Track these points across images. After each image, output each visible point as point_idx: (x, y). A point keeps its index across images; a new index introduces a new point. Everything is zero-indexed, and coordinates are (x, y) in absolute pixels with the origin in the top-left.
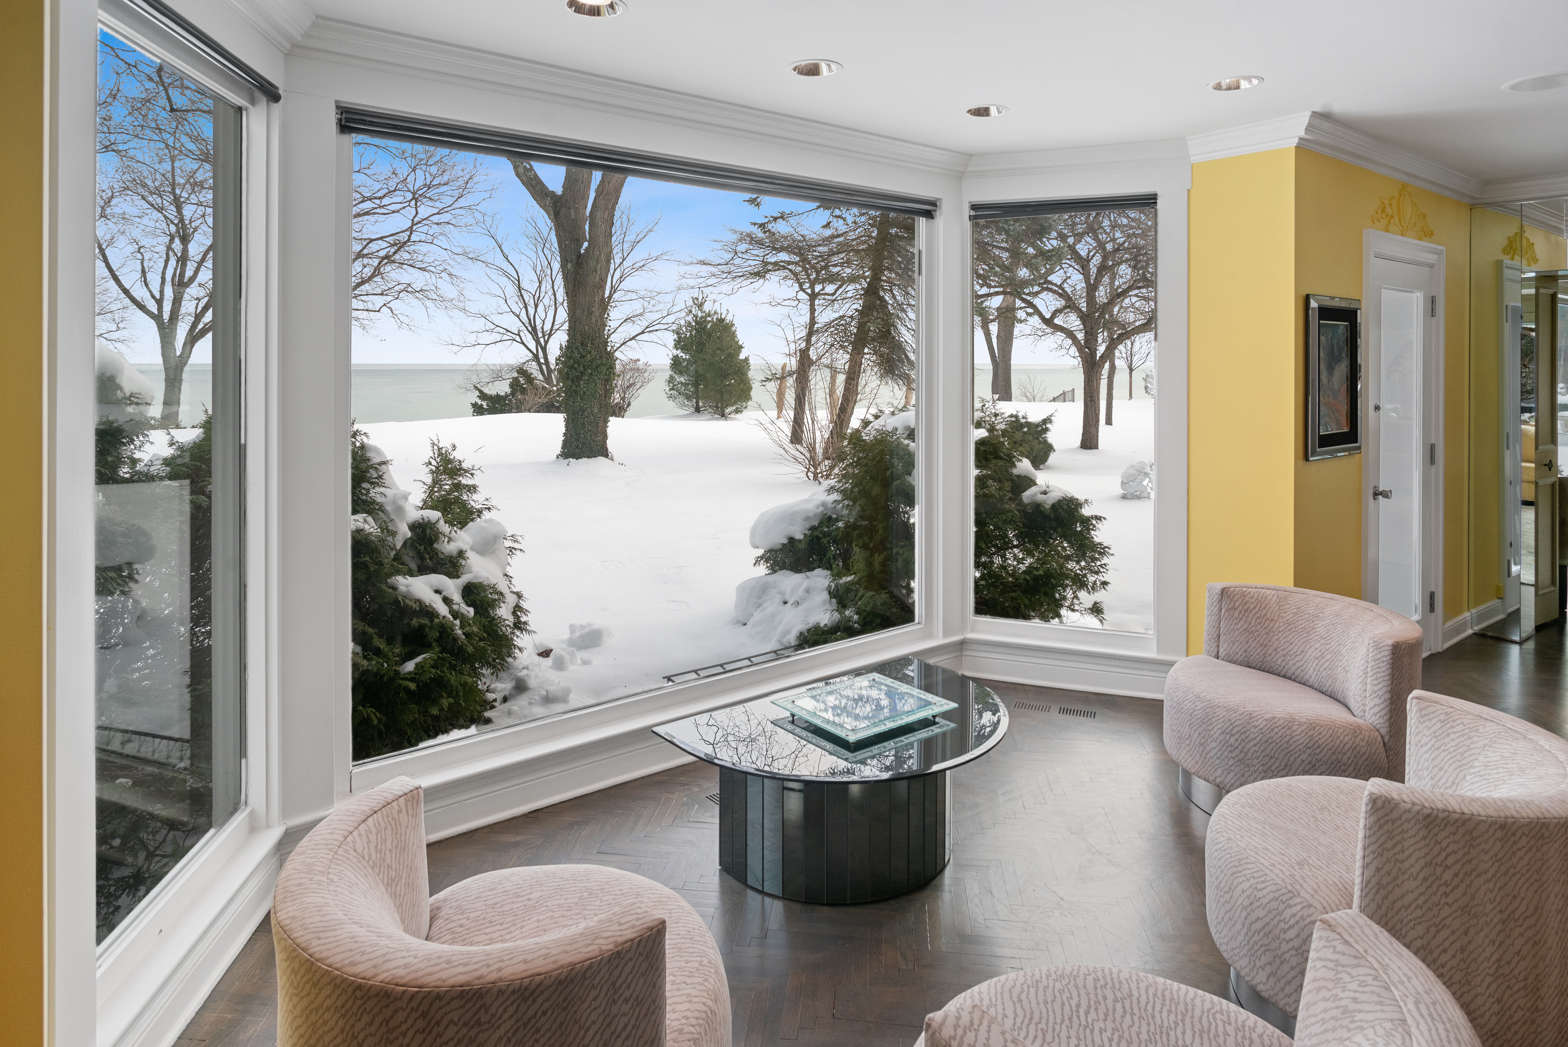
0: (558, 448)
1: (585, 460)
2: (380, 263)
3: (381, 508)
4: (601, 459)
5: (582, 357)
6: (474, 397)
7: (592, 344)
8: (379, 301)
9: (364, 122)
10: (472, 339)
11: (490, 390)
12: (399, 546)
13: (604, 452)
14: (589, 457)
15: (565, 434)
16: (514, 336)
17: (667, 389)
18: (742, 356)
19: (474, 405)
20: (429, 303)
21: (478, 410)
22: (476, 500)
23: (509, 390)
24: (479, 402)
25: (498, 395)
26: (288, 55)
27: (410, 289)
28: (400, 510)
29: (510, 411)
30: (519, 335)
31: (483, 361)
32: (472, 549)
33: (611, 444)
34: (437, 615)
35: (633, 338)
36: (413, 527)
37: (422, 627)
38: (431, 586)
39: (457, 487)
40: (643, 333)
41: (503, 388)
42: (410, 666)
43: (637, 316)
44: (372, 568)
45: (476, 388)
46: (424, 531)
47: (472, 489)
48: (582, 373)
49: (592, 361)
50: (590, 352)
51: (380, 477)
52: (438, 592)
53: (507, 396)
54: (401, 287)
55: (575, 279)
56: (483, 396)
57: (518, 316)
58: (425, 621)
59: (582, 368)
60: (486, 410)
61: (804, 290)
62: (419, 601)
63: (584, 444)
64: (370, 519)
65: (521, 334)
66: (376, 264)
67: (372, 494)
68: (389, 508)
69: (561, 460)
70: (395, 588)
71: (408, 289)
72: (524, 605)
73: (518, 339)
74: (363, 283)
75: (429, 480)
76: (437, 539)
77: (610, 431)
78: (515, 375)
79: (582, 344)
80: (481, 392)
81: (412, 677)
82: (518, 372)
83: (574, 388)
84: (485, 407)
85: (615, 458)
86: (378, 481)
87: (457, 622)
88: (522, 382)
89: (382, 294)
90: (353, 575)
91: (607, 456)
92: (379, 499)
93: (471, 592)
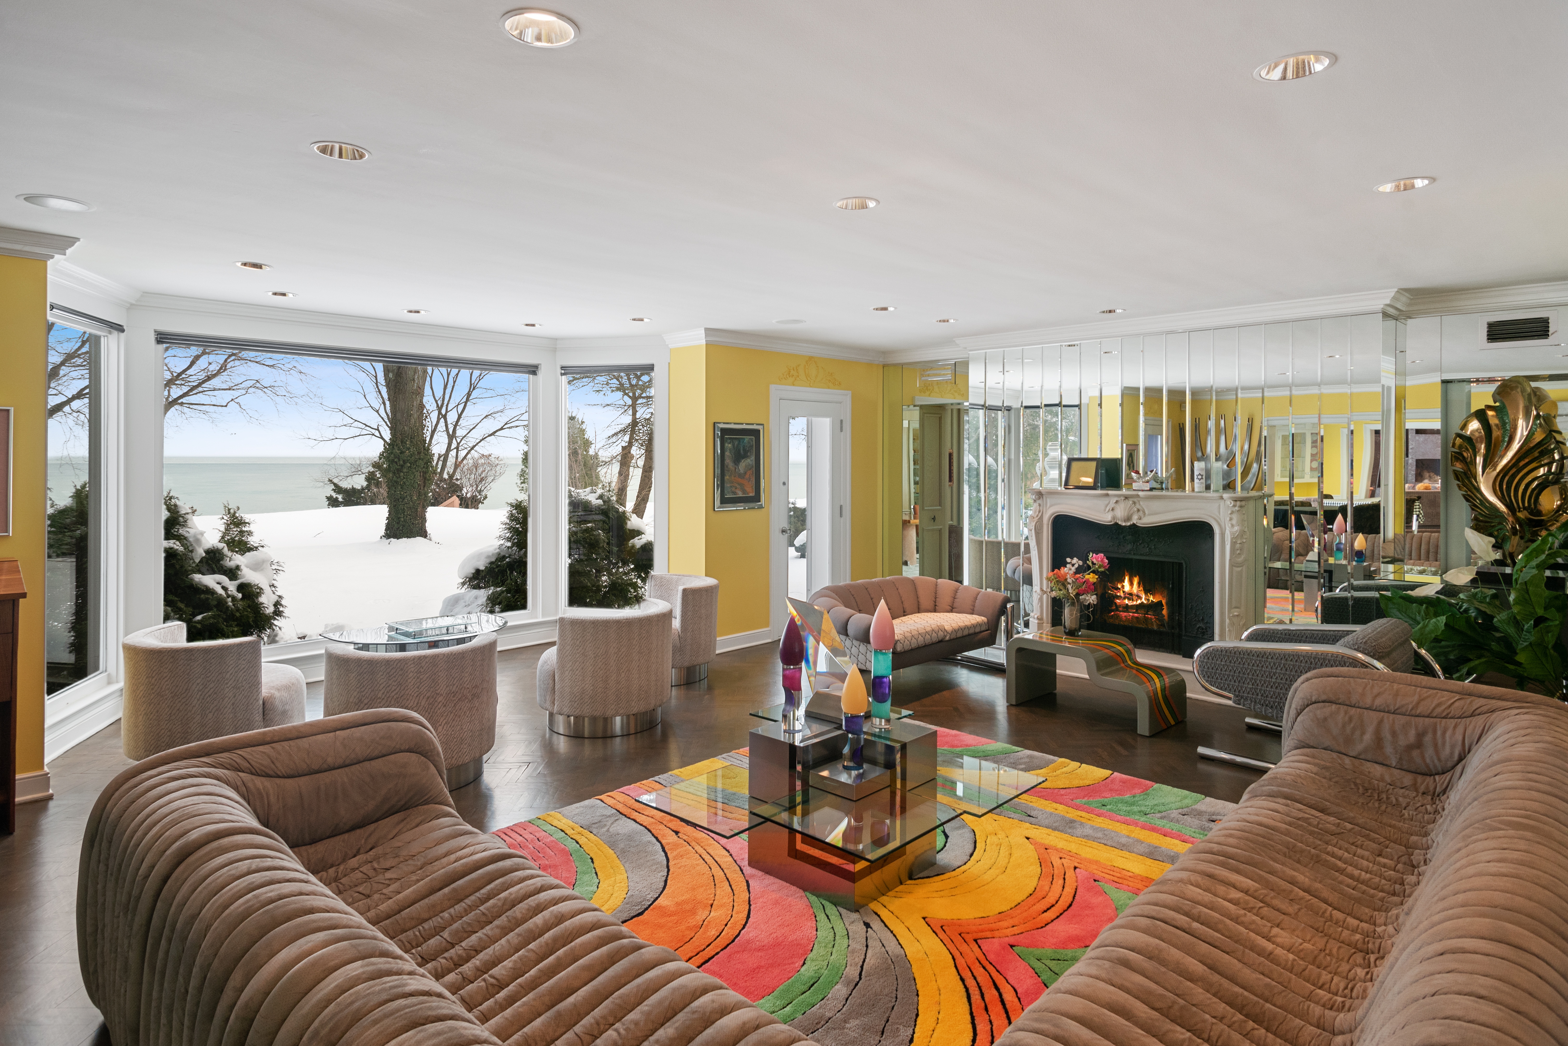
0: (382, 532)
1: (405, 539)
2: (226, 360)
3: (186, 538)
4: (419, 539)
5: (402, 453)
6: (329, 491)
7: (411, 442)
8: (228, 395)
9: (170, 339)
10: (329, 434)
11: (346, 484)
12: (197, 561)
13: (424, 534)
14: (408, 537)
15: (388, 518)
16: (373, 431)
17: (519, 482)
18: (591, 452)
19: (330, 499)
20: (279, 400)
21: (333, 503)
22: (253, 540)
23: (365, 484)
24: (334, 495)
25: (353, 489)
26: (128, 309)
27: (258, 385)
28: (198, 541)
29: (364, 504)
30: (378, 430)
31: (341, 454)
32: (247, 567)
33: (429, 526)
34: (216, 593)
35: (493, 434)
36: (208, 552)
37: (207, 599)
38: (215, 580)
39: (242, 532)
40: (502, 429)
41: (359, 482)
42: (199, 618)
43: (498, 412)
44: (178, 567)
45: (330, 481)
46: (215, 554)
47: (250, 533)
48: (402, 466)
49: (411, 456)
50: (409, 449)
51: (186, 521)
52: (218, 583)
53: (363, 489)
54: (251, 383)
55: (396, 386)
56: (338, 489)
57: (377, 411)
58: (210, 596)
59: (401, 462)
60: (342, 503)
61: (627, 394)
62: (206, 587)
63: (404, 526)
64: (178, 543)
65: (380, 428)
66: (222, 362)
67: (181, 531)
68: (191, 539)
69: (384, 539)
70: (192, 579)
71: (257, 385)
72: (283, 602)
73: (377, 433)
74: (209, 378)
75: (223, 528)
76: (222, 559)
77: (428, 515)
78: (372, 469)
79: (402, 442)
80: (335, 485)
81: (199, 622)
82: (374, 466)
83: (395, 478)
84: (340, 499)
85: (433, 539)
86: (184, 524)
87: (230, 599)
88: (378, 476)
89: (229, 389)
90: (166, 570)
91: (425, 536)
92: (187, 535)
93: (242, 588)
